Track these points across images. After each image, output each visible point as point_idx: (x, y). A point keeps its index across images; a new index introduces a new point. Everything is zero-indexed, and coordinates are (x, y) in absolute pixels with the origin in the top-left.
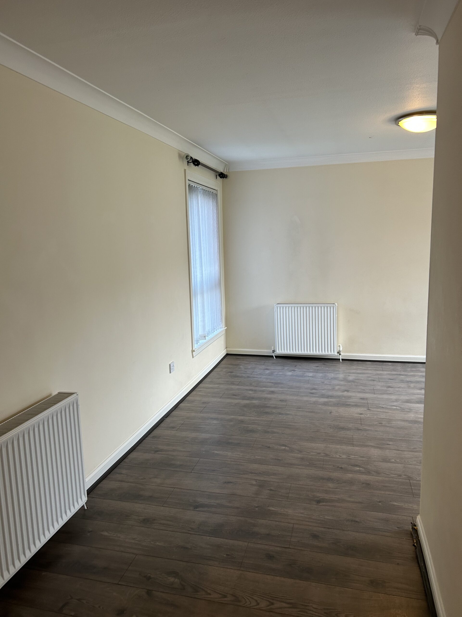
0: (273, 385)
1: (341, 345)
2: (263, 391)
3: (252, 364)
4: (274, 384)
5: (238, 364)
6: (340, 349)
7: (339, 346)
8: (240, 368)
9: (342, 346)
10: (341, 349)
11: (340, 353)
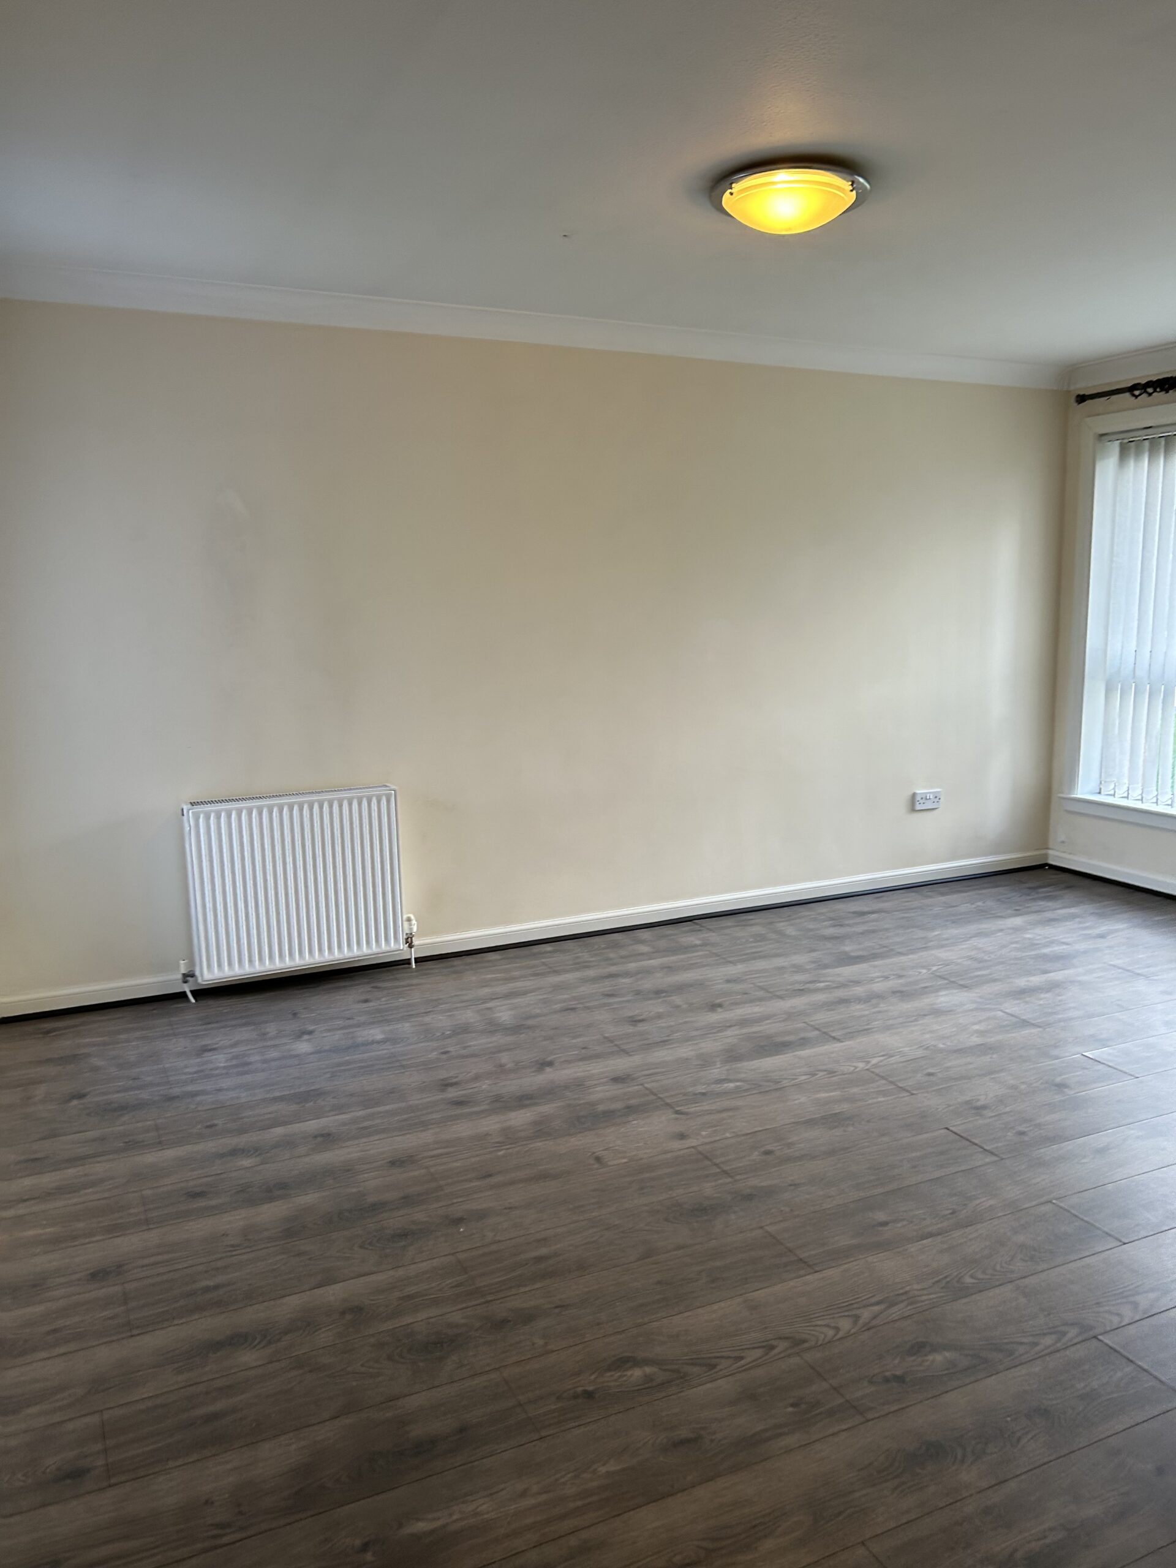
0: (294, 1107)
1: (412, 917)
2: (288, 1143)
3: (128, 1041)
4: (298, 1103)
5: (75, 1056)
6: (411, 929)
7: (409, 920)
8: (95, 1069)
9: (416, 921)
10: (415, 929)
11: (412, 942)
